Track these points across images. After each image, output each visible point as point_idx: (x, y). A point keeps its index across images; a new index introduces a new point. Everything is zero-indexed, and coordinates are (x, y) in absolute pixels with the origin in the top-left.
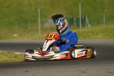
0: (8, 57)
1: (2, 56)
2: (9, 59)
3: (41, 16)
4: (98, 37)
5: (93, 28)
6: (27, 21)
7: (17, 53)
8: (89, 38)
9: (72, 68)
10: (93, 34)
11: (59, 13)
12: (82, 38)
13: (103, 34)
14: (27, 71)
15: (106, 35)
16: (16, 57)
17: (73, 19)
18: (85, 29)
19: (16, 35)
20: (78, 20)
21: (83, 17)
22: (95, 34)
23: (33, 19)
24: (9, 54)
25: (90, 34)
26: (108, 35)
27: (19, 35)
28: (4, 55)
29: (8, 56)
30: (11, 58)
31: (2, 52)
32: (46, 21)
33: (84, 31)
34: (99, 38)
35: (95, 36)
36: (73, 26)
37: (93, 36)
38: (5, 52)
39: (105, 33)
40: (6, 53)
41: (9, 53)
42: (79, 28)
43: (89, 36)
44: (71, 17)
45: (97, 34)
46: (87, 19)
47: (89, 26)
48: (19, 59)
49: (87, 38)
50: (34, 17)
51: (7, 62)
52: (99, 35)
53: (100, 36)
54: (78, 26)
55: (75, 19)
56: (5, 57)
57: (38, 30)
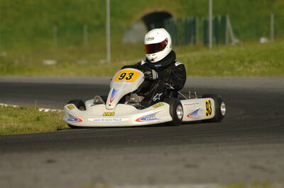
0: (20, 119)
1: (4, 117)
2: (22, 125)
3: (112, 14)
4: (253, 70)
5: (242, 48)
6: (79, 27)
7: (43, 110)
8: (230, 73)
9: (166, 154)
10: (242, 62)
11: (159, 9)
12: (214, 72)
13: (266, 63)
14: (50, 161)
15: (273, 65)
16: (38, 119)
17: (194, 22)
18: (222, 51)
19: (49, 62)
20: (206, 23)
21: (219, 18)
22: (246, 64)
23: (96, 22)
24: (22, 113)
25: (232, 62)
26: (279, 65)
27: (59, 62)
28: (10, 115)
29: (20, 117)
30: (26, 122)
31: (6, 105)
32: (129, 28)
33: (219, 56)
34: (255, 74)
35: (245, 67)
37: (241, 68)
38: (15, 106)
39: (271, 62)
40: (15, 109)
41: (22, 109)
42: (208, 48)
43: (231, 69)
44: (190, 18)
45: (251, 62)
46: (228, 24)
47: (235, 41)
48: (46, 126)
49: (225, 72)
50: (98, 17)
51: (15, 133)
52: (257, 65)
53: (259, 67)
54: (206, 42)
55: (199, 24)
56: (11, 118)
57: (105, 50)
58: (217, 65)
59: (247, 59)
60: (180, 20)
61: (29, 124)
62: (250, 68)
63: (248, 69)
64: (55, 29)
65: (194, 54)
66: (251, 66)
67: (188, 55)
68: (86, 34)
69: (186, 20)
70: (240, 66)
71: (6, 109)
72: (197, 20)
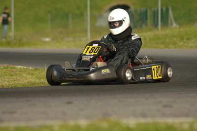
0: (35, 77)
1: (24, 75)
2: (38, 81)
3: (91, 7)
4: (190, 45)
5: (182, 30)
6: (66, 15)
8: (174, 46)
10: (182, 39)
12: (162, 46)
17: (146, 12)
18: (168, 31)
19: (47, 39)
20: (155, 14)
21: (164, 9)
22: (185, 40)
23: (77, 12)
24: (37, 72)
25: (175, 39)
27: (53, 39)
28: (29, 74)
29: (36, 75)
30: (40, 78)
31: (25, 67)
33: (166, 35)
34: (191, 47)
36: (146, 25)
37: (182, 43)
38: (30, 68)
40: (31, 70)
41: (36, 70)
42: (158, 29)
43: (175, 44)
44: (143, 9)
45: (188, 39)
46: (171, 13)
47: (175, 25)
49: (171, 46)
50: (79, 8)
52: (192, 41)
53: (194, 43)
54: (156, 25)
55: (149, 13)
56: (29, 76)
57: (85, 31)
58: (165, 42)
59: (185, 37)
60: (136, 11)
61: (42, 80)
62: (188, 43)
63: (186, 44)
64: (49, 16)
65: (149, 33)
66: (188, 42)
67: (145, 34)
68: (70, 20)
69: (141, 10)
70: (180, 41)
71: (25, 70)
72: (148, 10)
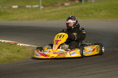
35: (98, 13)
